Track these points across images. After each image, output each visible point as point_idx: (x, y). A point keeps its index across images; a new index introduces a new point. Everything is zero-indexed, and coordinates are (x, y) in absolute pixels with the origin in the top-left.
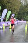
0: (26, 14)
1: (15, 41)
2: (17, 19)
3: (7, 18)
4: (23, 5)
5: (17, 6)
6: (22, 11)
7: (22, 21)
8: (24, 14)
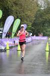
0: (47, 25)
1: (28, 73)
2: (31, 34)
3: (13, 31)
4: (42, 8)
5: (31, 10)
6: (40, 19)
7: (40, 38)
8: (43, 24)
